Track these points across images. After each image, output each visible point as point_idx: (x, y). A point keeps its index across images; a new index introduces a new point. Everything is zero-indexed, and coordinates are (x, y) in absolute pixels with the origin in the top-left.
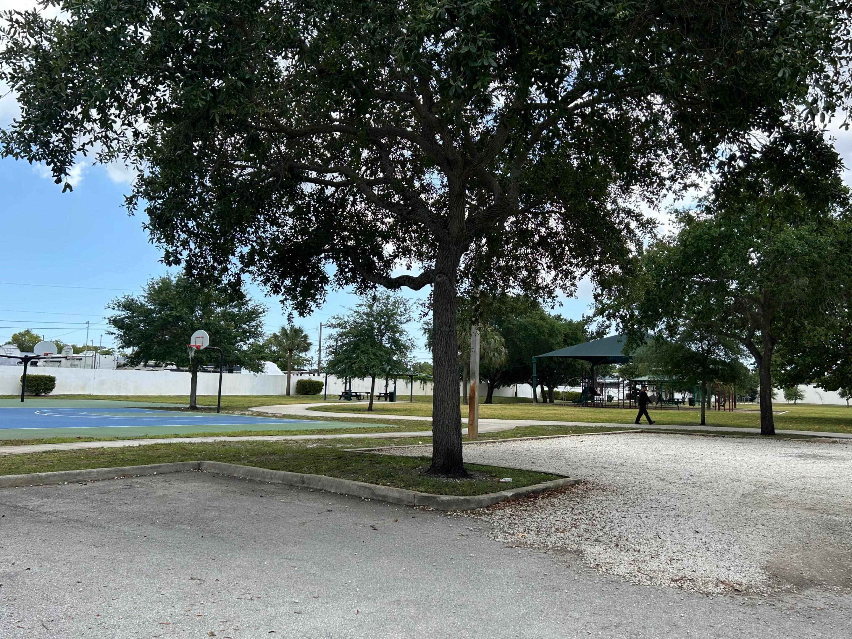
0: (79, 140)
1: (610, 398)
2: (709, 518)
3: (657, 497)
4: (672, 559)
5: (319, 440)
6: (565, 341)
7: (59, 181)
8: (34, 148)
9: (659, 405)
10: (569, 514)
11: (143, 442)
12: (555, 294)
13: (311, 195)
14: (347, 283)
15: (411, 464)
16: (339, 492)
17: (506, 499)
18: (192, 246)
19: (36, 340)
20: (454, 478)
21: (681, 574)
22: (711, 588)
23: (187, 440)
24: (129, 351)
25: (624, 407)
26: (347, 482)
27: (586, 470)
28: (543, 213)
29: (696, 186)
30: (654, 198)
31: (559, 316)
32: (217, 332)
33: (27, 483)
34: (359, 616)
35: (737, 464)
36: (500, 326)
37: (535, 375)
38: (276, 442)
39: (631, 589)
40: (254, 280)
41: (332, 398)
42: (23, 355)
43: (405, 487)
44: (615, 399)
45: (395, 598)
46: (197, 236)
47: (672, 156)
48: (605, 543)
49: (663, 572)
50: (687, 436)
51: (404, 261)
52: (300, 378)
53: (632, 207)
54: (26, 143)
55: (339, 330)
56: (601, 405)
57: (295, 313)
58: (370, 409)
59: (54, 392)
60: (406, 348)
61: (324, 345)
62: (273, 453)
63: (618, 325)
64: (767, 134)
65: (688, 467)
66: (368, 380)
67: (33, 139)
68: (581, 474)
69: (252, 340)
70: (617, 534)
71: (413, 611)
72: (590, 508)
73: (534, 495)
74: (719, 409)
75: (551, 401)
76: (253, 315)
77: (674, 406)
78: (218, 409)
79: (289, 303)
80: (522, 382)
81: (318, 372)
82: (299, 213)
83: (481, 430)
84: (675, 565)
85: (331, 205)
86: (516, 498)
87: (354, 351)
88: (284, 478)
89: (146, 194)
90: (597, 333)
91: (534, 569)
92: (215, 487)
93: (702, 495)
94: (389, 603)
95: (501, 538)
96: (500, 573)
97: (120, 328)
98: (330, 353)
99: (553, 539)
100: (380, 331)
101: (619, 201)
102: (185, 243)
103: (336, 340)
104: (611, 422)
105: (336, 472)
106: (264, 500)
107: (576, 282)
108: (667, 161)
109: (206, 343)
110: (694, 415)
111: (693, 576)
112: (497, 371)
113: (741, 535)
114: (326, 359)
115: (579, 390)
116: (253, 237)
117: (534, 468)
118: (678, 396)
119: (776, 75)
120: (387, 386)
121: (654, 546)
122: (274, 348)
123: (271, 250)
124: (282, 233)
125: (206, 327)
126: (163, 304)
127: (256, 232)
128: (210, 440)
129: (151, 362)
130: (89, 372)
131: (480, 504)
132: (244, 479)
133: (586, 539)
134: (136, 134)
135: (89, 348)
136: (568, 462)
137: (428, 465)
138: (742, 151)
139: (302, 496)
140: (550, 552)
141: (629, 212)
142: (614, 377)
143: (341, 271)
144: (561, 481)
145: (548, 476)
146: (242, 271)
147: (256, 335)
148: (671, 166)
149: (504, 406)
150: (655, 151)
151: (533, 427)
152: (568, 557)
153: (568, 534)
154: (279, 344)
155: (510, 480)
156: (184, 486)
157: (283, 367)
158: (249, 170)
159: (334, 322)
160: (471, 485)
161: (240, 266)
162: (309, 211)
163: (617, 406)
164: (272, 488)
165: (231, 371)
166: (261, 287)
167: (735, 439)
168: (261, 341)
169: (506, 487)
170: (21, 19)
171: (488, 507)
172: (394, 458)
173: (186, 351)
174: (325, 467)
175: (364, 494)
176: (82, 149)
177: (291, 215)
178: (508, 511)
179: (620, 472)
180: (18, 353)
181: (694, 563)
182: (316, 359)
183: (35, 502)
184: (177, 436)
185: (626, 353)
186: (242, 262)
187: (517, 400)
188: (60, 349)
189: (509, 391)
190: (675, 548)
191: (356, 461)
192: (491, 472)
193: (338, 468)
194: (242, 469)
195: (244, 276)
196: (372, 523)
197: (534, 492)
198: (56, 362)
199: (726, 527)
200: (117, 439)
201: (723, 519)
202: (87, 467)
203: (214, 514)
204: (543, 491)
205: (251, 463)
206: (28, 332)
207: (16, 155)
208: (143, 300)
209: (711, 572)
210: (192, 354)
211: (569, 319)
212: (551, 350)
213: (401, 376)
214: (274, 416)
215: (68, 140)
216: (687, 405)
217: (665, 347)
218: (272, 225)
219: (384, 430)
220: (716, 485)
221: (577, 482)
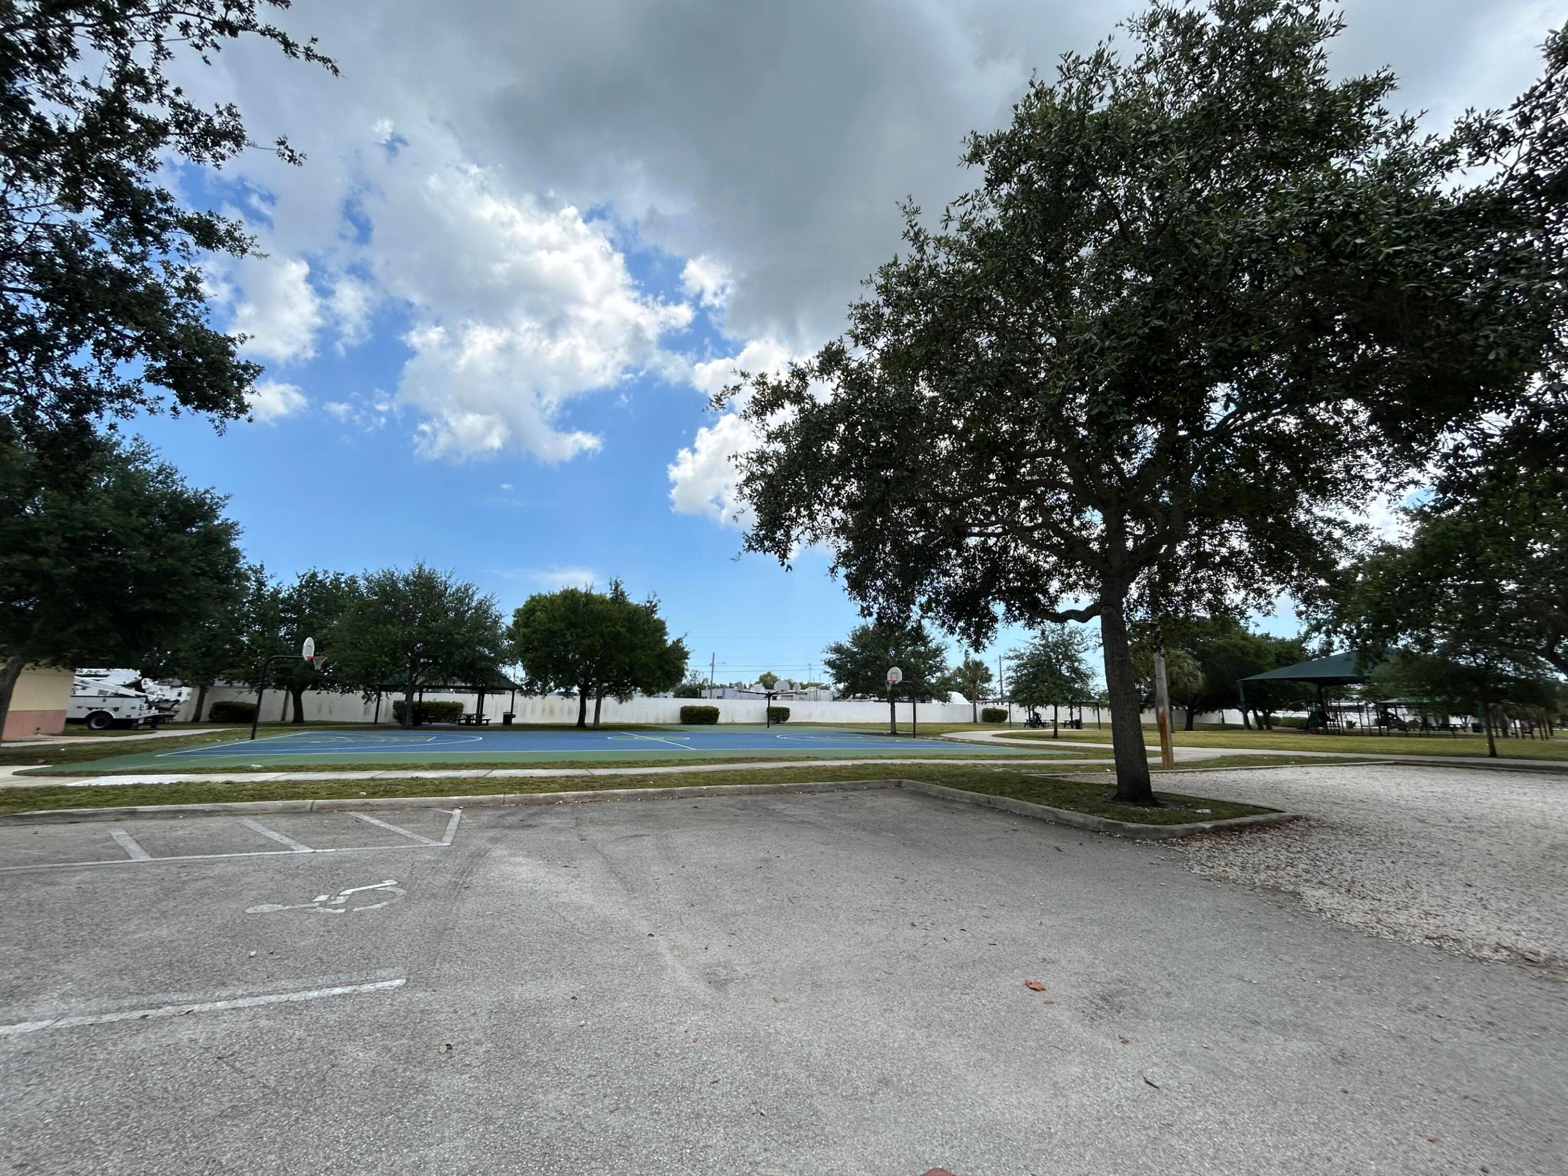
0: (794, 533)
1: (1351, 724)
2: (1490, 870)
3: (1412, 841)
4: (1427, 914)
5: (1004, 766)
6: (1278, 661)
7: (783, 564)
8: (766, 543)
9: (1424, 732)
10: (1283, 852)
11: (856, 762)
12: (1248, 614)
13: (975, 547)
14: (1015, 620)
15: (1096, 791)
16: (1024, 813)
17: (1203, 831)
18: (881, 600)
19: (775, 679)
20: (1143, 806)
21: (1442, 931)
22: (1486, 952)
23: (889, 761)
24: (841, 686)
25: (1371, 734)
26: (1031, 805)
27: (1309, 806)
28: (1222, 534)
29: (1416, 483)
30: (1359, 503)
31: (1267, 635)
32: (908, 668)
33: (775, 791)
34: (1043, 927)
35: (1546, 808)
36: (1193, 648)
37: (1242, 699)
38: (966, 766)
39: (1365, 941)
40: (933, 624)
41: (1017, 725)
42: (766, 691)
43: (1089, 813)
44: (1358, 725)
45: (1079, 915)
46: (883, 592)
47: (1378, 454)
48: (1332, 887)
49: (1414, 927)
50: (1466, 771)
51: (1071, 595)
52: (984, 706)
53: (1332, 515)
54: (760, 541)
55: (1016, 662)
56: (1338, 732)
57: (971, 650)
58: (1055, 736)
59: (790, 720)
60: (1087, 676)
61: (1004, 677)
62: (963, 776)
63: (1342, 641)
64: (1504, 414)
65: (1462, 808)
66: (1051, 708)
67: (766, 537)
68: (1303, 809)
69: (938, 674)
70: (1348, 878)
71: (1096, 930)
72: (1313, 847)
73: (1241, 828)
74: (1523, 737)
75: (1269, 728)
76: (938, 651)
77: (1450, 732)
78: (914, 735)
79: (965, 641)
80: (1229, 707)
81: (1002, 701)
82: (967, 563)
83: (1176, 759)
84: (1431, 921)
85: (995, 553)
86: (1217, 831)
87: (1033, 681)
88: (972, 798)
89: (844, 564)
90: (1322, 651)
91: (1236, 905)
92: (914, 802)
93: (1482, 842)
94: (1073, 920)
95: (1197, 870)
96: (1194, 905)
97: (833, 668)
98: (1011, 683)
99: (1263, 876)
100: (1058, 660)
101: (1315, 510)
102: (875, 599)
103: (1016, 671)
104: (1351, 752)
105: (1020, 795)
106: (955, 816)
107: (1273, 600)
108: (1371, 461)
109: (900, 678)
110: (1481, 744)
111: (1459, 936)
112: (1196, 696)
113: (1543, 895)
114: (1007, 690)
115: (1304, 715)
116: (929, 588)
117: (1240, 800)
118: (1455, 721)
119: (1486, 359)
120: (1071, 714)
121: (1402, 896)
122: (959, 680)
123: (944, 598)
124: (954, 581)
125: (899, 665)
126: (864, 647)
127: (931, 583)
128: (909, 762)
129: (859, 695)
130: (813, 704)
131: (1173, 834)
132: (937, 797)
133: (1306, 881)
134: (833, 521)
135: (812, 685)
136: (1286, 795)
137: (1114, 793)
138: (1471, 438)
139: (989, 815)
140: (1258, 890)
141: (1329, 521)
142: (1352, 700)
143: (1009, 610)
144: (1274, 816)
145: (1257, 810)
146: (922, 617)
147: (939, 669)
148: (1379, 465)
149: (1208, 733)
150: (1354, 452)
151: (1243, 756)
152: (1280, 897)
153: (1281, 873)
154: (964, 676)
155: (1208, 811)
156: (888, 800)
157: (969, 697)
158: (921, 534)
159: (1011, 654)
160: (1162, 814)
161: (920, 613)
162: (974, 562)
163: (1362, 733)
164: (963, 807)
165: (923, 701)
166: (939, 630)
167: (1547, 776)
168: (947, 674)
169: (1203, 818)
170: (754, 456)
171: (1182, 838)
172: (1078, 785)
173: (883, 685)
174: (1009, 790)
175: (1048, 817)
176: (797, 539)
177: (960, 566)
178: (1207, 843)
179: (1359, 809)
180: (763, 690)
181: (1463, 921)
182: (998, 689)
183: (780, 807)
184: (882, 758)
185: (1360, 672)
186: (922, 610)
187: (1224, 727)
188: (792, 686)
189: (1214, 718)
190: (1432, 902)
191: (1040, 786)
192: (1186, 803)
193: (1022, 791)
194: (936, 788)
195: (923, 622)
196: (1057, 845)
197: (1238, 825)
198: (789, 696)
199: (1518, 883)
200: (836, 759)
201: (1514, 873)
202: (815, 781)
203: (913, 825)
204: (1251, 825)
205: (942, 783)
206: (769, 674)
207: (755, 550)
208: (848, 645)
209: (1488, 934)
210: (889, 688)
211: (1280, 637)
212: (1261, 671)
213: (1087, 704)
214: (963, 741)
215: (787, 534)
216: (1470, 732)
217: (1416, 664)
218: (944, 576)
219: (1070, 758)
220: (1506, 831)
221: (1297, 818)
